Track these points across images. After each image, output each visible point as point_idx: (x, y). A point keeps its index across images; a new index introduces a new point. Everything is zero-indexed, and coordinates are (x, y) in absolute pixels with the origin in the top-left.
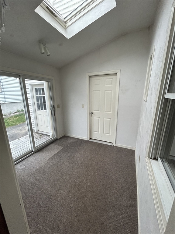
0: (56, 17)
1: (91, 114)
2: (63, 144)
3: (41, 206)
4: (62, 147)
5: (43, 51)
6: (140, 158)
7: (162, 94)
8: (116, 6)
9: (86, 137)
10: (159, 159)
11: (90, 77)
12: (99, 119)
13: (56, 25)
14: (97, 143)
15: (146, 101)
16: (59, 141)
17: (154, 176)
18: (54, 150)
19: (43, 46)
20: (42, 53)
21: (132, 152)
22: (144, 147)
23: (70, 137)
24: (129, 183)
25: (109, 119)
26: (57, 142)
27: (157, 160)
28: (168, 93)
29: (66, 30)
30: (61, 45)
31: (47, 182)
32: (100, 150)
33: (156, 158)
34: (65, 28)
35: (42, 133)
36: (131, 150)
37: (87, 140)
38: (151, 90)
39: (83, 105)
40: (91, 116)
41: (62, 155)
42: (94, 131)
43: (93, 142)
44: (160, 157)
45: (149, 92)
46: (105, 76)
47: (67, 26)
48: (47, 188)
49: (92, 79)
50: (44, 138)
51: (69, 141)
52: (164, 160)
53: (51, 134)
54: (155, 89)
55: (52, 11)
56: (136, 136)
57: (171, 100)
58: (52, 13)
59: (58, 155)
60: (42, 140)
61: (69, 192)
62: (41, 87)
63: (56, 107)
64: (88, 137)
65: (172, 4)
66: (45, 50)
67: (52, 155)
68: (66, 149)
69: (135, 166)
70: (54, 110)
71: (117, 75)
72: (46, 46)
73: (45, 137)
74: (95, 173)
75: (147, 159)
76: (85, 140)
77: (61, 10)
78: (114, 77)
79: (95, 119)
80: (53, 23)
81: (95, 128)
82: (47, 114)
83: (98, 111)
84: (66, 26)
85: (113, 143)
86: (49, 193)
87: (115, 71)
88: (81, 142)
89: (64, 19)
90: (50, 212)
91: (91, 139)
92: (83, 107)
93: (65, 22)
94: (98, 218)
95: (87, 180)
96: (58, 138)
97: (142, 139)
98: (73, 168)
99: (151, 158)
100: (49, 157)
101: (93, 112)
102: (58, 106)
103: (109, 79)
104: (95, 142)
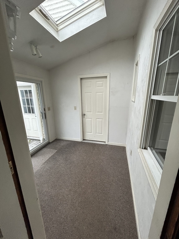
0: (49, 19)
1: (83, 115)
2: (56, 147)
3: (44, 207)
4: (57, 150)
5: (35, 53)
6: (131, 151)
7: (148, 96)
8: (106, 16)
9: (79, 139)
10: (148, 148)
11: (81, 79)
12: (91, 120)
13: (49, 29)
14: (91, 143)
15: (134, 102)
16: (51, 144)
17: (146, 161)
18: (48, 154)
19: (35, 47)
20: (34, 55)
21: (124, 149)
22: (135, 141)
23: (63, 140)
24: (123, 175)
25: (101, 120)
26: (49, 146)
27: (147, 149)
28: (153, 95)
29: (58, 33)
30: (52, 47)
31: (46, 185)
32: (94, 150)
33: (146, 148)
34: (57, 31)
35: (31, 138)
36: (122, 146)
37: (80, 141)
38: (139, 92)
39: (75, 107)
40: (84, 117)
41: (58, 157)
42: (87, 131)
43: (87, 142)
44: (149, 146)
45: (137, 94)
46: (95, 79)
47: (59, 29)
48: (47, 190)
49: (84, 81)
50: (33, 143)
51: (62, 144)
52: (152, 148)
53: (41, 139)
54: (142, 91)
55: (45, 14)
56: (126, 134)
57: (155, 101)
58: (45, 16)
59: (53, 158)
60: (32, 146)
61: (70, 190)
62: (28, 89)
63: (47, 109)
64: (81, 139)
65: (153, 26)
66: (37, 51)
67: (47, 159)
68: (60, 152)
69: (127, 160)
70: (45, 113)
71: (107, 78)
72: (37, 47)
73: (35, 142)
74: (92, 170)
75: (139, 150)
76: (79, 142)
77: (53, 14)
78: (104, 80)
79: (87, 120)
80: (46, 26)
81: (88, 128)
82: (37, 117)
83: (91, 112)
84: (57, 29)
85: (105, 142)
86: (51, 194)
87: (105, 74)
88: (75, 143)
89: (56, 22)
90: (55, 211)
91: (84, 140)
92: (75, 108)
93: (57, 25)
94: (101, 207)
95: (85, 177)
96: (51, 141)
97: (132, 135)
98: (70, 168)
99: (142, 149)
100: (44, 161)
101: (86, 113)
102: (49, 109)
103: (100, 82)
104: (89, 143)
